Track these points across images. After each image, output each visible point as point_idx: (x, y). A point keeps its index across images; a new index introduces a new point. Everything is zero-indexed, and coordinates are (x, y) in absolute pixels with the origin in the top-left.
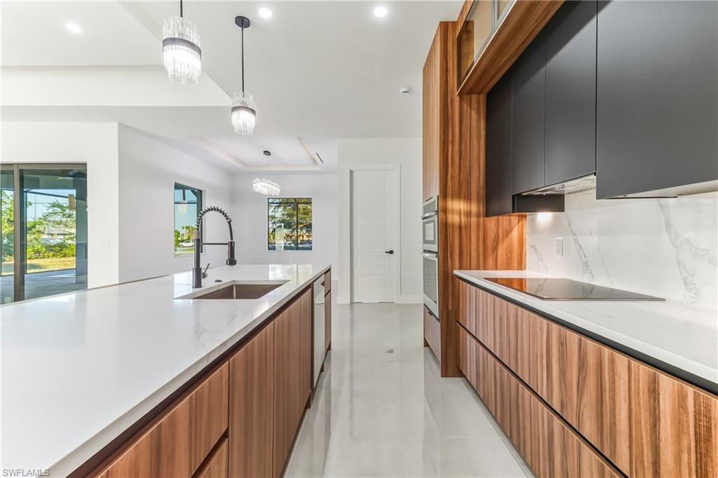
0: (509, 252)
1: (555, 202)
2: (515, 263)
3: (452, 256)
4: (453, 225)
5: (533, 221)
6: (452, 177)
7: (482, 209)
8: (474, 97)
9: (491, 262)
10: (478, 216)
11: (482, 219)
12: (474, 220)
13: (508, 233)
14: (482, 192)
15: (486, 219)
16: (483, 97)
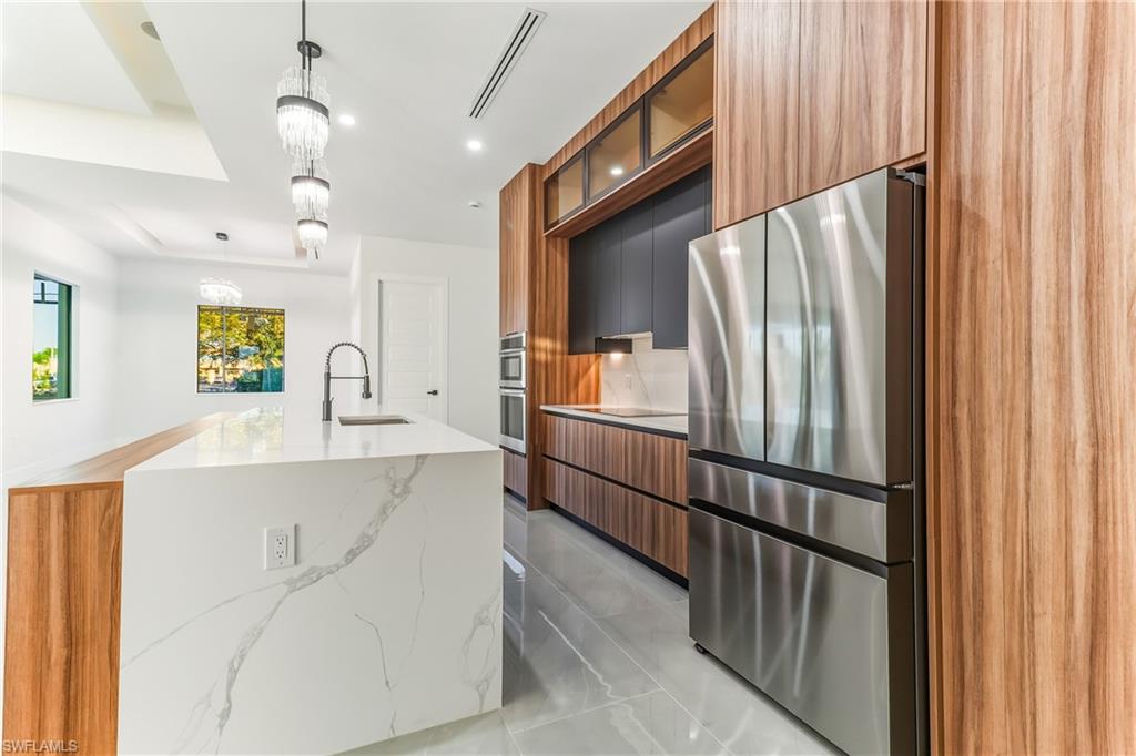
0: (588, 387)
1: (626, 346)
2: (593, 397)
3: (539, 391)
4: (540, 363)
5: (608, 359)
6: (540, 315)
7: (566, 348)
8: (559, 239)
9: (572, 396)
10: (562, 354)
11: (565, 356)
12: (558, 357)
13: (587, 369)
14: (566, 332)
15: (570, 357)
16: (566, 242)
